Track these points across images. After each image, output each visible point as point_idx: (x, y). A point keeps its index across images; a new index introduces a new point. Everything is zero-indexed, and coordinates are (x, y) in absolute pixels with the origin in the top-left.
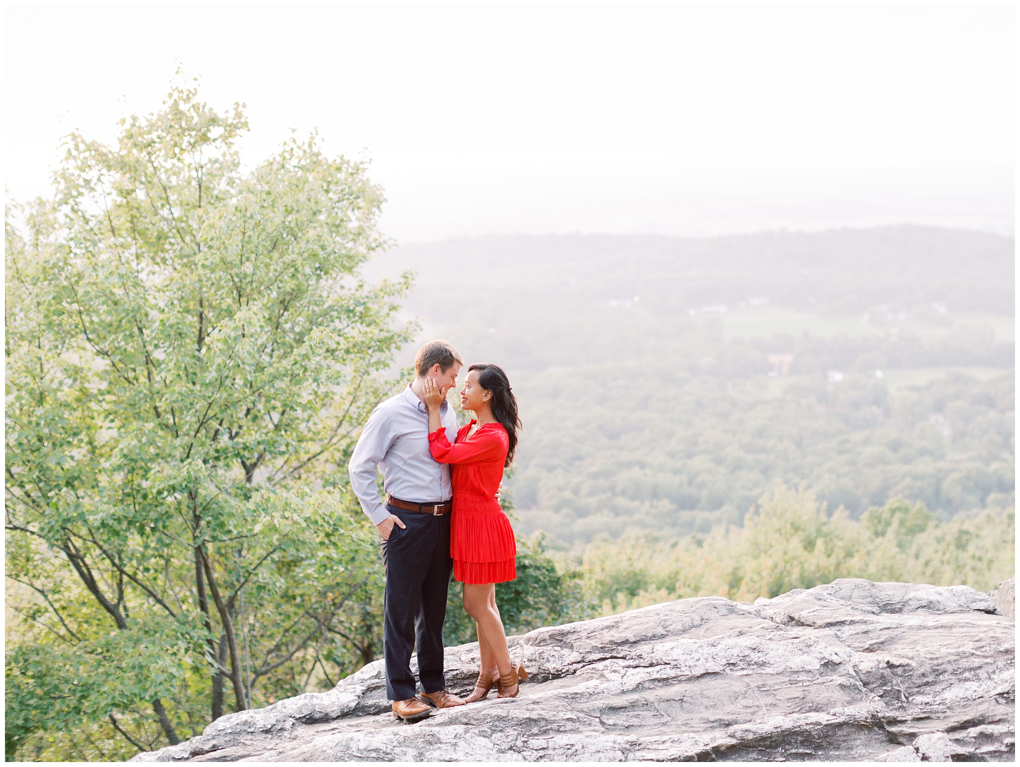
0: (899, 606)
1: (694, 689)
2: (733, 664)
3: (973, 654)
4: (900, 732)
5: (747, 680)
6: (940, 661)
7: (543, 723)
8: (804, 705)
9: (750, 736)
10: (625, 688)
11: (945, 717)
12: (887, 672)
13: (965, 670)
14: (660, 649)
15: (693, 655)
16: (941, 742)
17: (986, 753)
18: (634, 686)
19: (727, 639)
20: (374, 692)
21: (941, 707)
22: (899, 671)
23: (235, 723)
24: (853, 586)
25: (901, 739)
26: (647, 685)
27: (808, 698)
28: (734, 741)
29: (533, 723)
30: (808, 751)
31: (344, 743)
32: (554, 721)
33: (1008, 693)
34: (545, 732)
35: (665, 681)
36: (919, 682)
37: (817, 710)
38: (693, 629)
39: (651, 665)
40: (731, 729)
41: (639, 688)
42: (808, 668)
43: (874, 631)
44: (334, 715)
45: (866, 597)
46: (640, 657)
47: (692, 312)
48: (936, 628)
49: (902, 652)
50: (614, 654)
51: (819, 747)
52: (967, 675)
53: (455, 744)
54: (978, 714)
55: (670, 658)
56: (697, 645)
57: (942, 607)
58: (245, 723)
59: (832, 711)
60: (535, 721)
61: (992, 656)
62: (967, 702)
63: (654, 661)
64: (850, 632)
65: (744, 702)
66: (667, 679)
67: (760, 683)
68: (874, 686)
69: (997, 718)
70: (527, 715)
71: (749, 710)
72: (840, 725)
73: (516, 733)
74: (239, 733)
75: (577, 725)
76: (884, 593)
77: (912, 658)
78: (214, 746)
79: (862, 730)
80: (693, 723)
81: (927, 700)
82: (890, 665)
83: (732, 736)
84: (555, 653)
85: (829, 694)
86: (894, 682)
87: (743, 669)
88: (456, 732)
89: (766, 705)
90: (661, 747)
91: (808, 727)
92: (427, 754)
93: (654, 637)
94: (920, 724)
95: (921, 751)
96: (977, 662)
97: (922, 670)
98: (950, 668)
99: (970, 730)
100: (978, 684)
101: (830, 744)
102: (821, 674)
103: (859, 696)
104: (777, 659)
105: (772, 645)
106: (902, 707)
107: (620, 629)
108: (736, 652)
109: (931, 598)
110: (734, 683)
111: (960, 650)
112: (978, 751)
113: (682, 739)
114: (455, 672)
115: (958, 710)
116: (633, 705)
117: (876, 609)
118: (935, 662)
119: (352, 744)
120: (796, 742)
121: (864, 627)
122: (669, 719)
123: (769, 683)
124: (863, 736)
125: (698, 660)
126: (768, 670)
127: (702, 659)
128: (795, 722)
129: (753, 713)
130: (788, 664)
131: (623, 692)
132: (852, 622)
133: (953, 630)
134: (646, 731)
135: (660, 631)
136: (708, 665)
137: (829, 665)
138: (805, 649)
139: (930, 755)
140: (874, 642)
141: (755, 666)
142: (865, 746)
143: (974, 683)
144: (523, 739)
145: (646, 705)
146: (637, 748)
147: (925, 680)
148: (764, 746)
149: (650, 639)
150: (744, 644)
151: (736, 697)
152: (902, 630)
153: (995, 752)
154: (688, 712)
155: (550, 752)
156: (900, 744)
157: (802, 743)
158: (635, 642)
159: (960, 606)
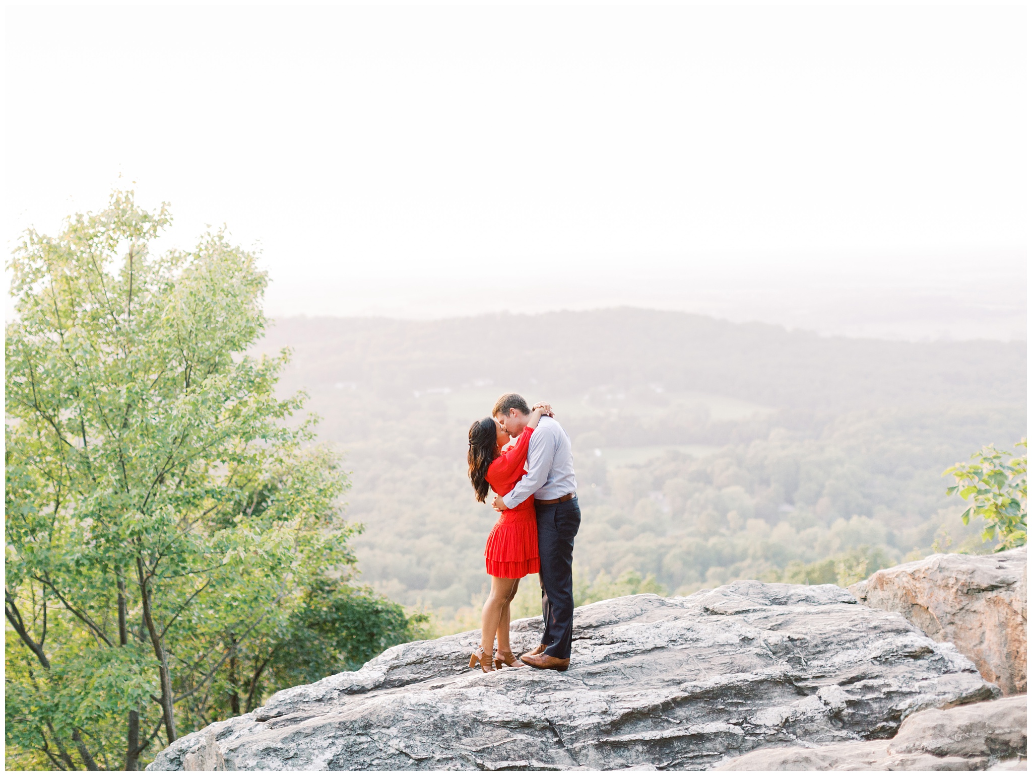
0: (784, 600)
1: (649, 658)
2: (674, 641)
3: (850, 630)
4: (805, 686)
5: (686, 651)
6: (827, 636)
7: (543, 684)
8: (731, 667)
9: (698, 690)
10: (596, 660)
11: (836, 676)
12: (789, 644)
13: (846, 641)
14: (618, 631)
15: (644, 634)
16: (837, 691)
17: (870, 699)
18: (603, 657)
19: (666, 623)
20: (395, 671)
21: (832, 668)
22: (798, 643)
23: (293, 695)
24: (748, 586)
25: (806, 692)
26: (612, 657)
27: (735, 663)
28: (686, 694)
29: (536, 684)
30: (741, 701)
31: (399, 700)
32: (551, 683)
33: (880, 657)
34: (546, 690)
35: (625, 654)
36: (813, 651)
37: (742, 671)
38: (637, 617)
39: (613, 643)
40: (683, 686)
41: (606, 659)
42: (731, 642)
43: (773, 616)
44: (369, 687)
45: (759, 593)
46: (603, 637)
47: (417, 394)
48: (818, 613)
49: (798, 630)
50: (582, 635)
51: (747, 698)
52: (848, 645)
53: (481, 700)
54: (860, 672)
55: (626, 637)
56: (645, 627)
57: (816, 600)
58: (301, 695)
59: (755, 672)
60: (538, 682)
61: (865, 631)
62: (850, 664)
63: (615, 640)
64: (754, 618)
65: (689, 667)
66: (626, 652)
67: (697, 654)
68: (781, 654)
69: (875, 675)
70: (531, 678)
71: (692, 673)
72: (761, 682)
73: (525, 691)
74: (297, 703)
75: (568, 685)
76: (772, 590)
77: (806, 634)
78: (279, 713)
79: (778, 685)
80: (653, 682)
81: (821, 664)
82: (791, 640)
83: (684, 691)
84: (534, 637)
85: (750, 660)
86: (795, 651)
87: (682, 644)
88: (479, 692)
89: (705, 669)
90: (633, 699)
91: (739, 684)
92: (460, 708)
93: (610, 623)
94: (819, 681)
95: (823, 698)
96: (854, 636)
97: (815, 642)
98: (835, 640)
99: (855, 683)
100: (857, 652)
101: (756, 696)
102: (741, 646)
103: (771, 662)
104: (707, 636)
105: (701, 626)
106: (803, 669)
107: (583, 618)
108: (675, 632)
109: (808, 594)
110: (676, 654)
111: (841, 627)
112: (864, 698)
113: (648, 694)
114: (457, 654)
115: (845, 670)
116: (606, 671)
117: (767, 602)
118: (824, 636)
119: (405, 701)
120: (731, 695)
121: (764, 614)
122: (634, 680)
123: (704, 653)
124: (778, 690)
125: (648, 638)
126: (701, 644)
127: (651, 638)
128: (730, 680)
129: (696, 675)
130: (716, 639)
131: (595, 663)
132: (755, 611)
133: (831, 614)
134: (619, 689)
135: (614, 618)
136: (656, 641)
137: (746, 640)
138: (727, 629)
139: (831, 701)
140: (774, 624)
141: (691, 642)
142: (781, 696)
143: (854, 650)
144: (531, 695)
145: (616, 670)
146: (616, 700)
147: (818, 649)
148: (709, 697)
149: (608, 624)
150: (681, 626)
151: (680, 664)
152: (793, 615)
153: (876, 698)
154: (647, 675)
155: (553, 704)
156: (806, 695)
157: (735, 695)
158: (597, 627)
159: (830, 599)
